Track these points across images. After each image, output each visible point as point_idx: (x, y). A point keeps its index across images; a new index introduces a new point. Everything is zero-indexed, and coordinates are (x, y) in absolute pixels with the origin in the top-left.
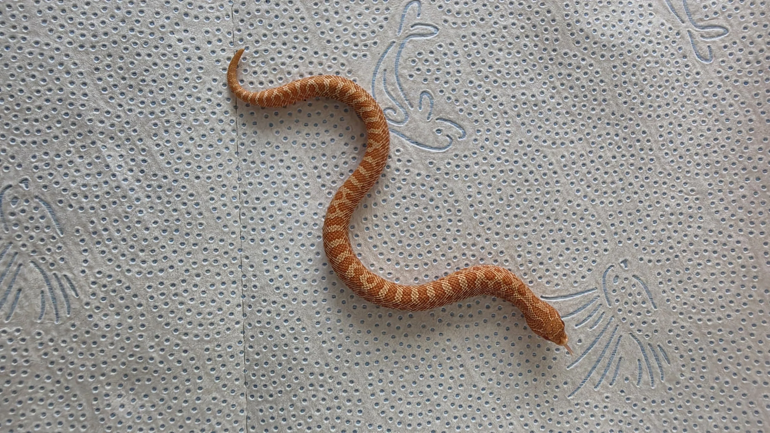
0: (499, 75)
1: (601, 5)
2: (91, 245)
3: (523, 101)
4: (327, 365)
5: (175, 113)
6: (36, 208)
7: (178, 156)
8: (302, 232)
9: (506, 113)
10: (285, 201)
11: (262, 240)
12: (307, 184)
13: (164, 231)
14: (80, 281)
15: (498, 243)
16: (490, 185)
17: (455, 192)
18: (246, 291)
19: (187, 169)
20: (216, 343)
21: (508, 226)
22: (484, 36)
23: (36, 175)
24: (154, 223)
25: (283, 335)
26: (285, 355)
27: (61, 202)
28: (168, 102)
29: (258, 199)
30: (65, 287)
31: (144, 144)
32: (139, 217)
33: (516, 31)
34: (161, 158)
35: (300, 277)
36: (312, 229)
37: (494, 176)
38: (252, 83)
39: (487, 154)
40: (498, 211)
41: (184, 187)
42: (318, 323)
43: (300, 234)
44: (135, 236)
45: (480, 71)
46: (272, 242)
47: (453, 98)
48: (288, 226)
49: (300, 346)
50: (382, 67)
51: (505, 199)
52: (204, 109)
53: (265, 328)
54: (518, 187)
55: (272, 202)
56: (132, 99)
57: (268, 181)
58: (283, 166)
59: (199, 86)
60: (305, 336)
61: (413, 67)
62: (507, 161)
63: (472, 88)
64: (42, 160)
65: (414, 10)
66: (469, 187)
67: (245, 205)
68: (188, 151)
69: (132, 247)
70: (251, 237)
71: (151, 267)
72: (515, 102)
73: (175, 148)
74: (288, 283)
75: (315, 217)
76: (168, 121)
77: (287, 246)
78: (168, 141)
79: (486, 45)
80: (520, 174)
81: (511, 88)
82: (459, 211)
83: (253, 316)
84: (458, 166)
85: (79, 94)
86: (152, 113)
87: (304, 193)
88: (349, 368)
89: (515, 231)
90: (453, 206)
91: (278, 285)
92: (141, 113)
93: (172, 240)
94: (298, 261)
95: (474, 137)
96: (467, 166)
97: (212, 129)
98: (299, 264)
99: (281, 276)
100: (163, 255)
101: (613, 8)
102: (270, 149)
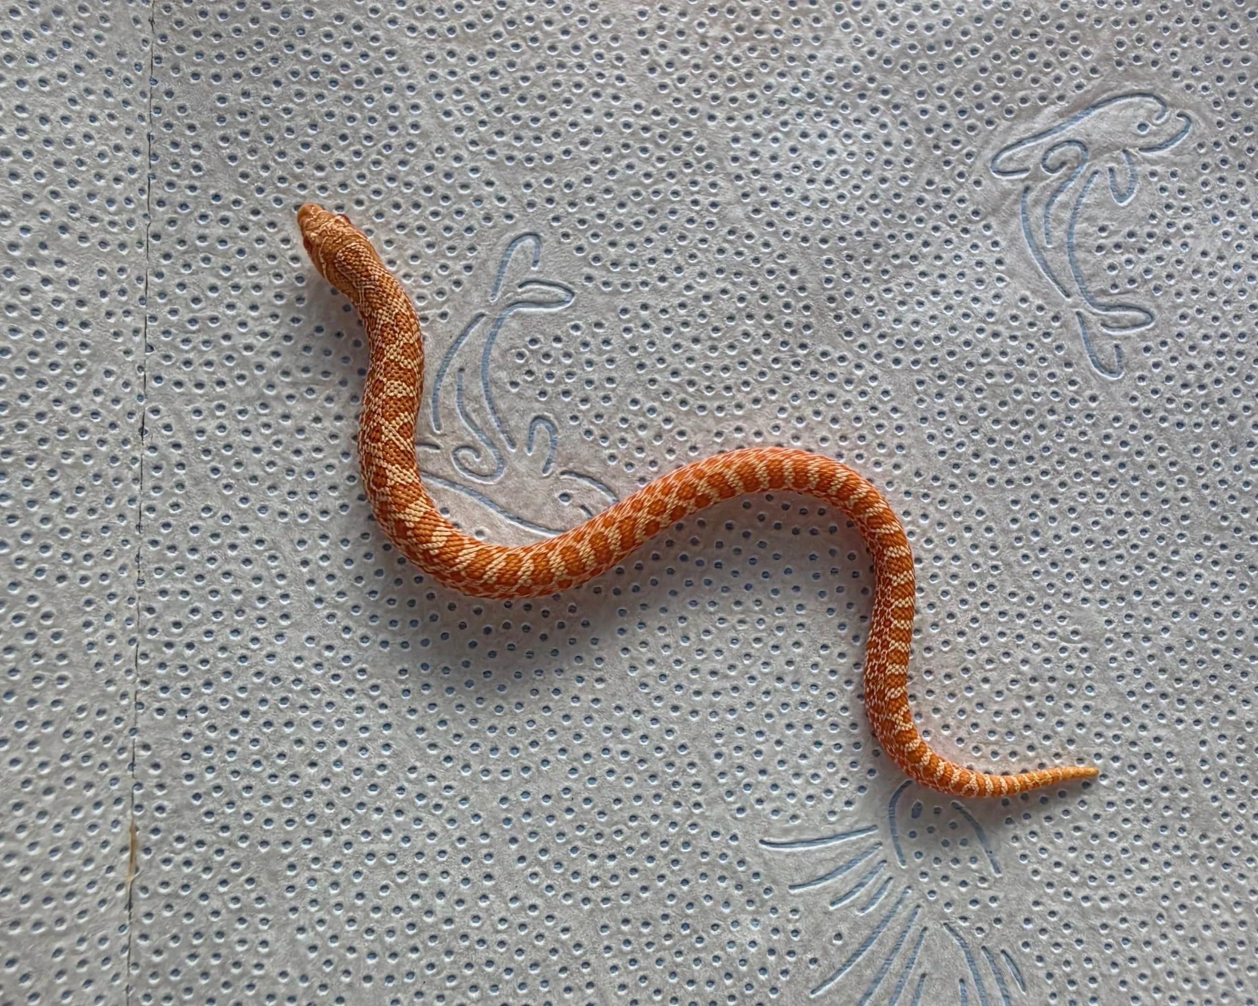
0: (691, 390)
1: (897, 262)
4: (304, 978)
8: (268, 697)
10: (236, 632)
11: (182, 711)
12: (285, 596)
18: (140, 818)
22: (664, 311)
25: (216, 913)
26: (216, 956)
29: (177, 624)
33: (729, 306)
36: (291, 691)
38: (179, 384)
42: (291, 888)
43: (263, 701)
45: (653, 381)
46: (203, 716)
47: (597, 432)
48: (239, 683)
49: (250, 936)
53: (178, 896)
55: (209, 633)
57: (202, 588)
58: (235, 558)
60: (262, 916)
63: (635, 414)
65: (525, 253)
67: (149, 637)
70: (157, 705)
74: (231, 804)
75: (298, 666)
79: (668, 330)
81: (715, 418)
83: (153, 873)
87: (278, 614)
88: (350, 986)
91: (211, 807)
94: (256, 757)
98: (257, 763)
99: (218, 788)
101: (922, 268)
102: (211, 522)
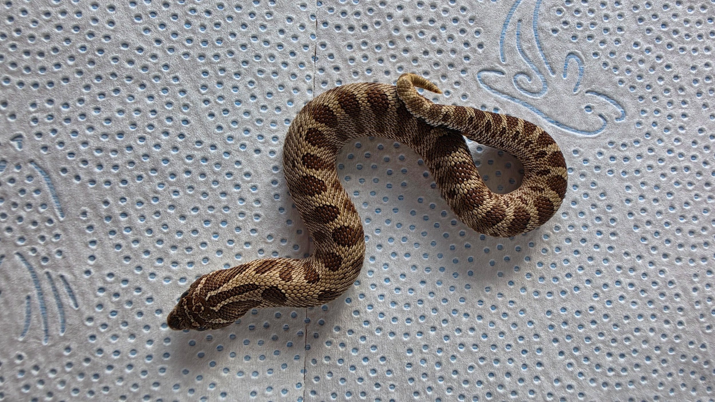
2: (102, 235)
3: (707, 74)
5: (234, 60)
6: (30, 177)
7: (234, 118)
9: (682, 89)
13: (207, 222)
14: (82, 285)
15: (666, 269)
16: (657, 187)
17: (609, 193)
19: (244, 138)
20: (267, 385)
21: (681, 246)
23: (34, 131)
24: (193, 209)
27: (64, 170)
28: (225, 43)
30: (61, 292)
31: (187, 98)
32: (173, 200)
34: (210, 119)
35: (388, 298)
37: (663, 175)
39: (654, 144)
40: (667, 224)
41: (238, 162)
44: (165, 226)
50: (516, 15)
51: (677, 206)
52: (272, 56)
54: (696, 192)
56: (175, 34)
59: (268, 25)
61: (558, 19)
62: (681, 155)
64: (43, 110)
66: (628, 187)
68: (247, 113)
69: (160, 241)
71: (186, 271)
72: (695, 75)
73: (229, 108)
76: (223, 70)
77: (373, 254)
78: (221, 97)
80: (699, 174)
82: (613, 220)
84: (613, 158)
85: (103, 21)
86: (202, 56)
89: (691, 254)
90: (605, 213)
92: (186, 54)
93: (216, 234)
95: (637, 120)
96: (626, 159)
97: (282, 86)
100: (203, 256)
